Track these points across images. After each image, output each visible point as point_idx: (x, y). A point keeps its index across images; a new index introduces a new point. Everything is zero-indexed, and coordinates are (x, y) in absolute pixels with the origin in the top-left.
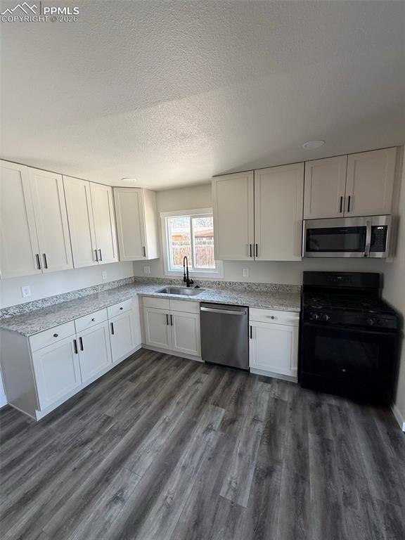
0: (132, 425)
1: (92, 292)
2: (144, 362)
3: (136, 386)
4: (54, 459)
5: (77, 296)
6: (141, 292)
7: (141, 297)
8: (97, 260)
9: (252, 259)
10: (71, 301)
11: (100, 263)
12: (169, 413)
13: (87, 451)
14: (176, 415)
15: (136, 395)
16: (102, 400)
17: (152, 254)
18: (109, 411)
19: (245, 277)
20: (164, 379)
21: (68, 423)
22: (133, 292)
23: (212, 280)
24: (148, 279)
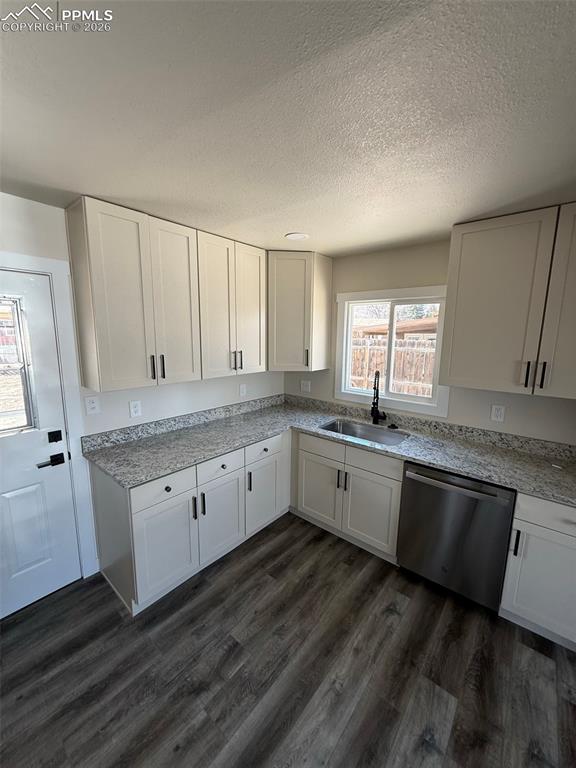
0: (274, 676)
1: (223, 416)
2: (292, 541)
3: (281, 588)
4: (148, 709)
5: (203, 419)
6: (296, 425)
7: (297, 433)
8: (235, 369)
9: (528, 391)
10: (193, 428)
11: (240, 372)
12: (341, 669)
13: (199, 712)
14: (355, 680)
15: (280, 608)
16: (227, 603)
17: (317, 363)
18: (238, 631)
19: (496, 421)
20: (328, 585)
21: (174, 634)
22: (285, 423)
23: (424, 419)
24: (307, 400)
